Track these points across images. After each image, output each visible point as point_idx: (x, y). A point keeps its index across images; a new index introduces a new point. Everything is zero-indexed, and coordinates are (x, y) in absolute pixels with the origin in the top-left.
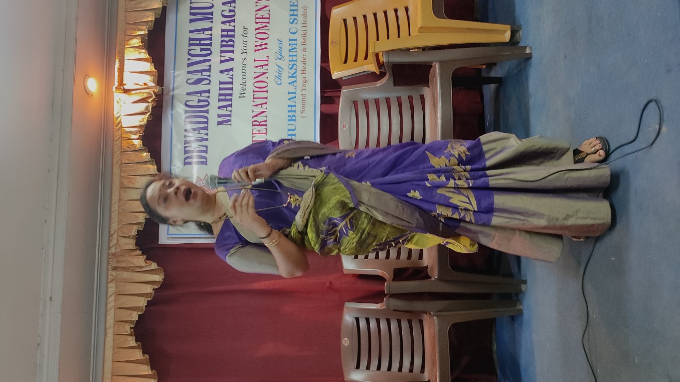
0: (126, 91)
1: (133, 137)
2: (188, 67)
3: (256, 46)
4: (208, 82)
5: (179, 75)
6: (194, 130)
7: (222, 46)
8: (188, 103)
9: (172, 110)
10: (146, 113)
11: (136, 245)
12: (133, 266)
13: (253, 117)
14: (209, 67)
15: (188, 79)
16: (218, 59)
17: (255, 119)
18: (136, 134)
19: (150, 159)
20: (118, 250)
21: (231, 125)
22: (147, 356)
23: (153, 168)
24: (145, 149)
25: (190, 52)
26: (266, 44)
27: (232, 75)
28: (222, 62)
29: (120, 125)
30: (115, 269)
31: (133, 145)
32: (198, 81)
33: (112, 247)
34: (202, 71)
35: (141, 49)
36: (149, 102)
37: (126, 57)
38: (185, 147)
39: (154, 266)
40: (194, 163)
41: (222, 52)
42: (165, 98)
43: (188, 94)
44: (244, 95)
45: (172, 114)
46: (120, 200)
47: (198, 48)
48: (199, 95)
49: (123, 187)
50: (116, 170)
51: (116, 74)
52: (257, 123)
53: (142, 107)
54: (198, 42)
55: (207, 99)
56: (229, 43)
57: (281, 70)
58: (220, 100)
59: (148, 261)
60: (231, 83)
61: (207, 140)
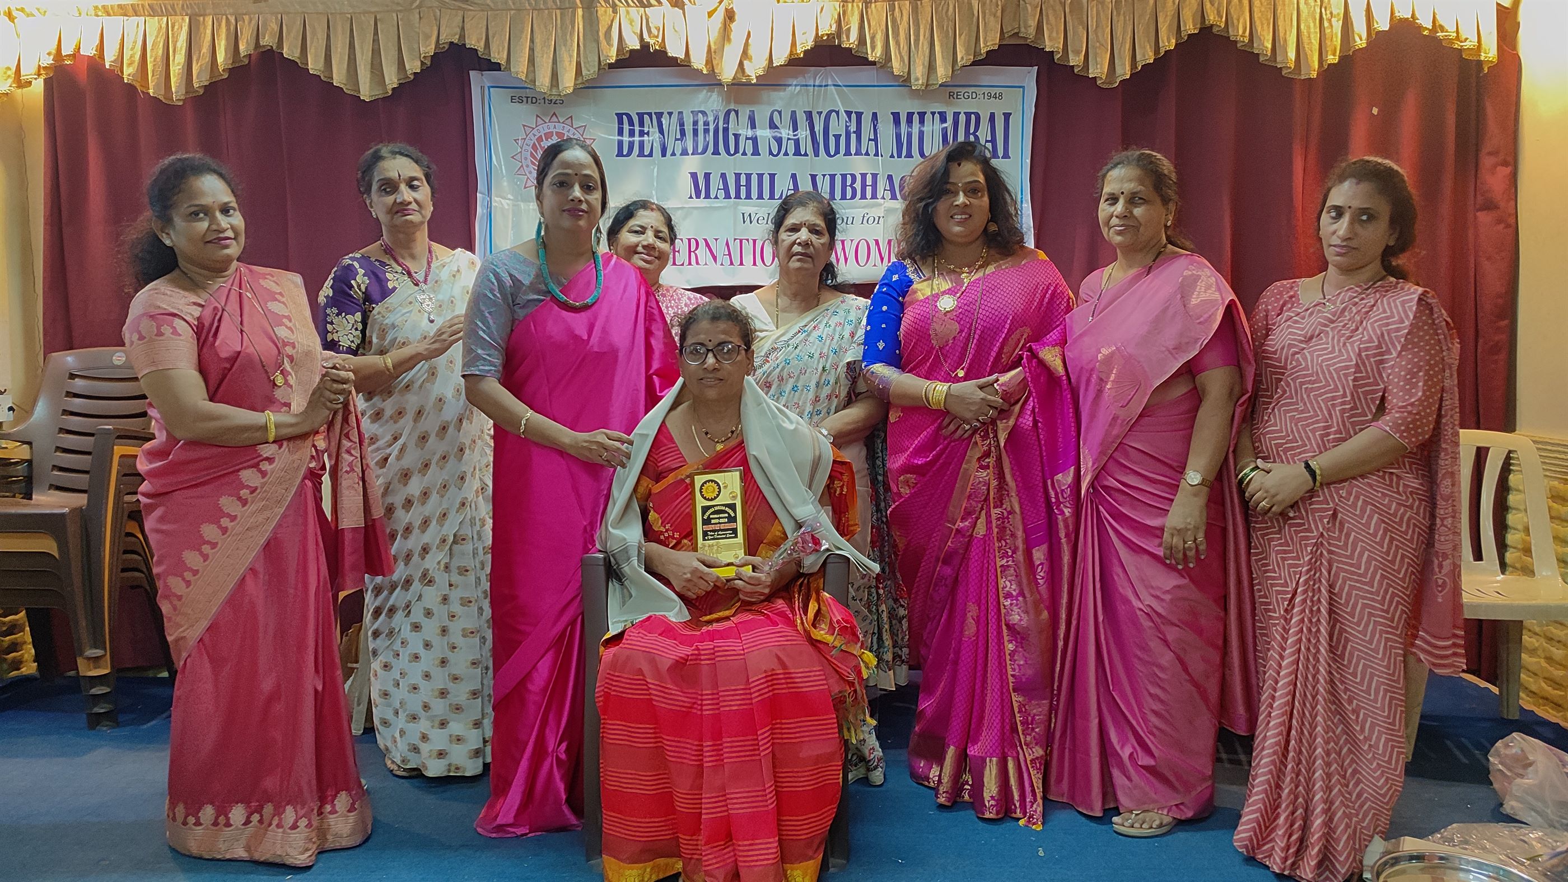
2: (805, 112)
4: (775, 152)
13: (705, 240)
14: (803, 152)
15: (780, 113)
16: (819, 172)
17: (702, 244)
21: (691, 197)
25: (834, 115)
26: (846, 259)
28: (814, 177)
34: (796, 139)
35: (815, 38)
38: (650, 115)
47: (842, 130)
48: (749, 136)
52: (693, 249)
55: (741, 151)
56: (849, 189)
58: (738, 176)
61: (664, 155)
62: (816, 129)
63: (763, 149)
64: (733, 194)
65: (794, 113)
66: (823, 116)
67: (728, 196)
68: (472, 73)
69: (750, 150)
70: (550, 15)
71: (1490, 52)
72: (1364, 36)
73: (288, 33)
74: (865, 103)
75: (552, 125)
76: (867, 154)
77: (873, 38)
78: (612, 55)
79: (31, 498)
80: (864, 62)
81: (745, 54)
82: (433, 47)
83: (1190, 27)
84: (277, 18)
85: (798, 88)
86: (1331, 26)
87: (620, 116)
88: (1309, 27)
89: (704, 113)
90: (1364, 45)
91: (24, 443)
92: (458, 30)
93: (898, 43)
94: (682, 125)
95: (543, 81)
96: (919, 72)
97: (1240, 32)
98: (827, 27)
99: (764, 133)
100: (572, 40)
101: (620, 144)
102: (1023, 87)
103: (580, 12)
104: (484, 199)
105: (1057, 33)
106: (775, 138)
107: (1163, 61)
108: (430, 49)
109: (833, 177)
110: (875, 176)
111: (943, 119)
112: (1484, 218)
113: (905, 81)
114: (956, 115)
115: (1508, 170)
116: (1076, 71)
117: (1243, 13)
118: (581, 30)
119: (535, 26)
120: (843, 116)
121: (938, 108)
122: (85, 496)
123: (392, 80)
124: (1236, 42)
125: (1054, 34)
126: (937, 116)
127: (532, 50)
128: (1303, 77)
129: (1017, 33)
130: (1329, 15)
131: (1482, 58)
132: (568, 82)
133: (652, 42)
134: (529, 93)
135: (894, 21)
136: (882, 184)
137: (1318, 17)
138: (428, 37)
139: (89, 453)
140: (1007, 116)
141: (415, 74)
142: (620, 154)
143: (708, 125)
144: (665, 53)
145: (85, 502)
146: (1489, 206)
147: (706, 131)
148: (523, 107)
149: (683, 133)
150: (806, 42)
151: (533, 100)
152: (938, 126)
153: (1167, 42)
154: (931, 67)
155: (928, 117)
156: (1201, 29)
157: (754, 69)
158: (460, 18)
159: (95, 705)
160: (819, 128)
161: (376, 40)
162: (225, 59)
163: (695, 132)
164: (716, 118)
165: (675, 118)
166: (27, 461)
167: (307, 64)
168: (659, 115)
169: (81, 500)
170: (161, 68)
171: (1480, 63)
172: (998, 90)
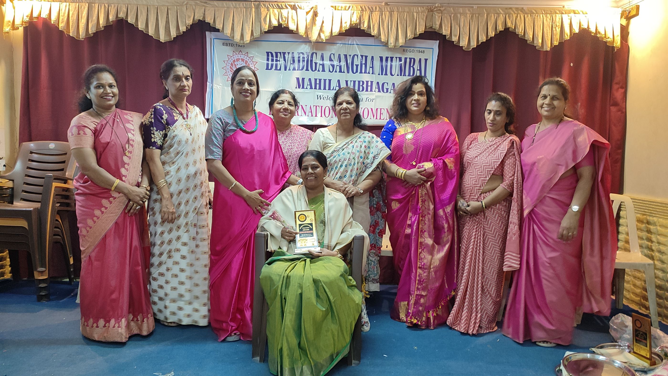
2: (344, 55)
4: (331, 71)
7: (359, 82)
8: (315, 54)
14: (343, 71)
15: (334, 55)
16: (349, 79)
19: (272, 26)
21: (296, 88)
24: (278, 24)
25: (356, 56)
28: (347, 82)
34: (340, 65)
35: (350, 24)
38: (280, 53)
44: (319, 99)
47: (359, 63)
48: (321, 63)
55: (317, 70)
56: (361, 88)
61: (285, 70)
62: (349, 62)
63: (326, 69)
64: (313, 87)
65: (339, 55)
66: (351, 57)
67: (311, 88)
68: (207, 33)
69: (321, 69)
70: (241, 10)
71: (618, 43)
72: (569, 34)
73: (131, 12)
74: (369, 52)
75: (239, 55)
76: (369, 73)
77: (373, 26)
78: (266, 28)
79: (12, 204)
80: (369, 35)
81: (321, 30)
82: (192, 21)
83: (500, 28)
84: (126, 6)
85: (342, 45)
86: (556, 30)
87: (268, 53)
88: (547, 30)
89: (303, 53)
90: (569, 38)
91: (10, 180)
92: (202, 15)
93: (384, 29)
94: (293, 58)
95: (237, 37)
96: (392, 41)
97: (520, 31)
98: (355, 20)
99: (327, 63)
100: (250, 21)
101: (268, 65)
102: (433, 49)
103: (254, 9)
104: (210, 85)
105: (448, 28)
106: (331, 65)
107: (489, 41)
108: (190, 22)
109: (354, 82)
110: (372, 82)
111: (400, 60)
112: (613, 109)
113: (386, 44)
114: (406, 59)
115: (623, 90)
116: (455, 43)
117: (522, 23)
118: (254, 17)
119: (235, 14)
120: (360, 57)
121: (399, 55)
122: (40, 204)
123: (174, 34)
124: (518, 35)
125: (447, 28)
126: (398, 59)
127: (233, 24)
128: (544, 50)
129: (431, 27)
130: (555, 26)
131: (615, 46)
132: (247, 38)
133: (283, 23)
134: (231, 42)
135: (382, 19)
136: (374, 85)
137: (551, 26)
138: (189, 17)
139: (42, 186)
140: (426, 60)
141: (183, 32)
142: (267, 69)
143: (304, 58)
144: (288, 28)
145: (40, 206)
146: (616, 104)
147: (304, 61)
148: (228, 48)
149: (294, 61)
150: (346, 26)
151: (232, 45)
152: (398, 63)
153: (492, 34)
154: (397, 39)
155: (394, 59)
156: (505, 29)
157: (325, 36)
158: (203, 10)
159: (40, 292)
160: (349, 61)
161: (167, 17)
162: (103, 22)
163: (299, 61)
164: (308, 56)
165: (290, 55)
166: (11, 188)
167: (138, 26)
168: (284, 53)
169: (38, 205)
170: (75, 25)
171: (613, 47)
172: (423, 49)
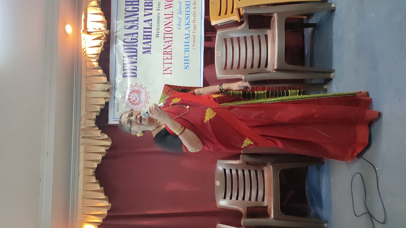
0: (89, 33)
1: (93, 60)
2: (125, 18)
3: (165, 6)
4: (137, 27)
5: (119, 24)
6: (129, 56)
7: (145, 6)
8: (125, 40)
9: (116, 44)
10: (101, 46)
11: (95, 124)
12: (93, 136)
13: (164, 49)
14: (137, 19)
15: (125, 26)
16: (143, 13)
17: (165, 50)
18: (95, 59)
19: (103, 74)
20: (85, 127)
21: (150, 54)
22: (103, 188)
23: (104, 79)
24: (100, 68)
25: (126, 9)
26: (171, 4)
27: (151, 24)
28: (145, 15)
29: (85, 53)
30: (84, 137)
31: (93, 65)
32: (131, 27)
33: (82, 125)
34: (133, 21)
35: (97, 7)
36: (102, 40)
37: (88, 12)
38: (124, 67)
39: (106, 136)
40: (128, 76)
41: (145, 9)
42: (112, 37)
43: (125, 35)
44: (158, 36)
45: (116, 47)
46: (86, 98)
47: (131, 7)
48: (132, 35)
49: (88, 90)
50: (83, 80)
51: (83, 23)
52: (166, 53)
53: (98, 42)
54: (131, 3)
55: (136, 38)
56: (149, 4)
57: (180, 20)
58: (144, 39)
59: (102, 134)
60: (151, 28)
61: (136, 62)
62: (130, 15)
63: (136, 31)
64: (149, 40)
65: (126, 22)
66: (127, 13)
68: (110, 122)
75: (126, 98)
87: (124, 77)
99: (131, 31)
120: (127, 6)
142: (136, 76)
147: (130, 49)
150: (99, 11)
